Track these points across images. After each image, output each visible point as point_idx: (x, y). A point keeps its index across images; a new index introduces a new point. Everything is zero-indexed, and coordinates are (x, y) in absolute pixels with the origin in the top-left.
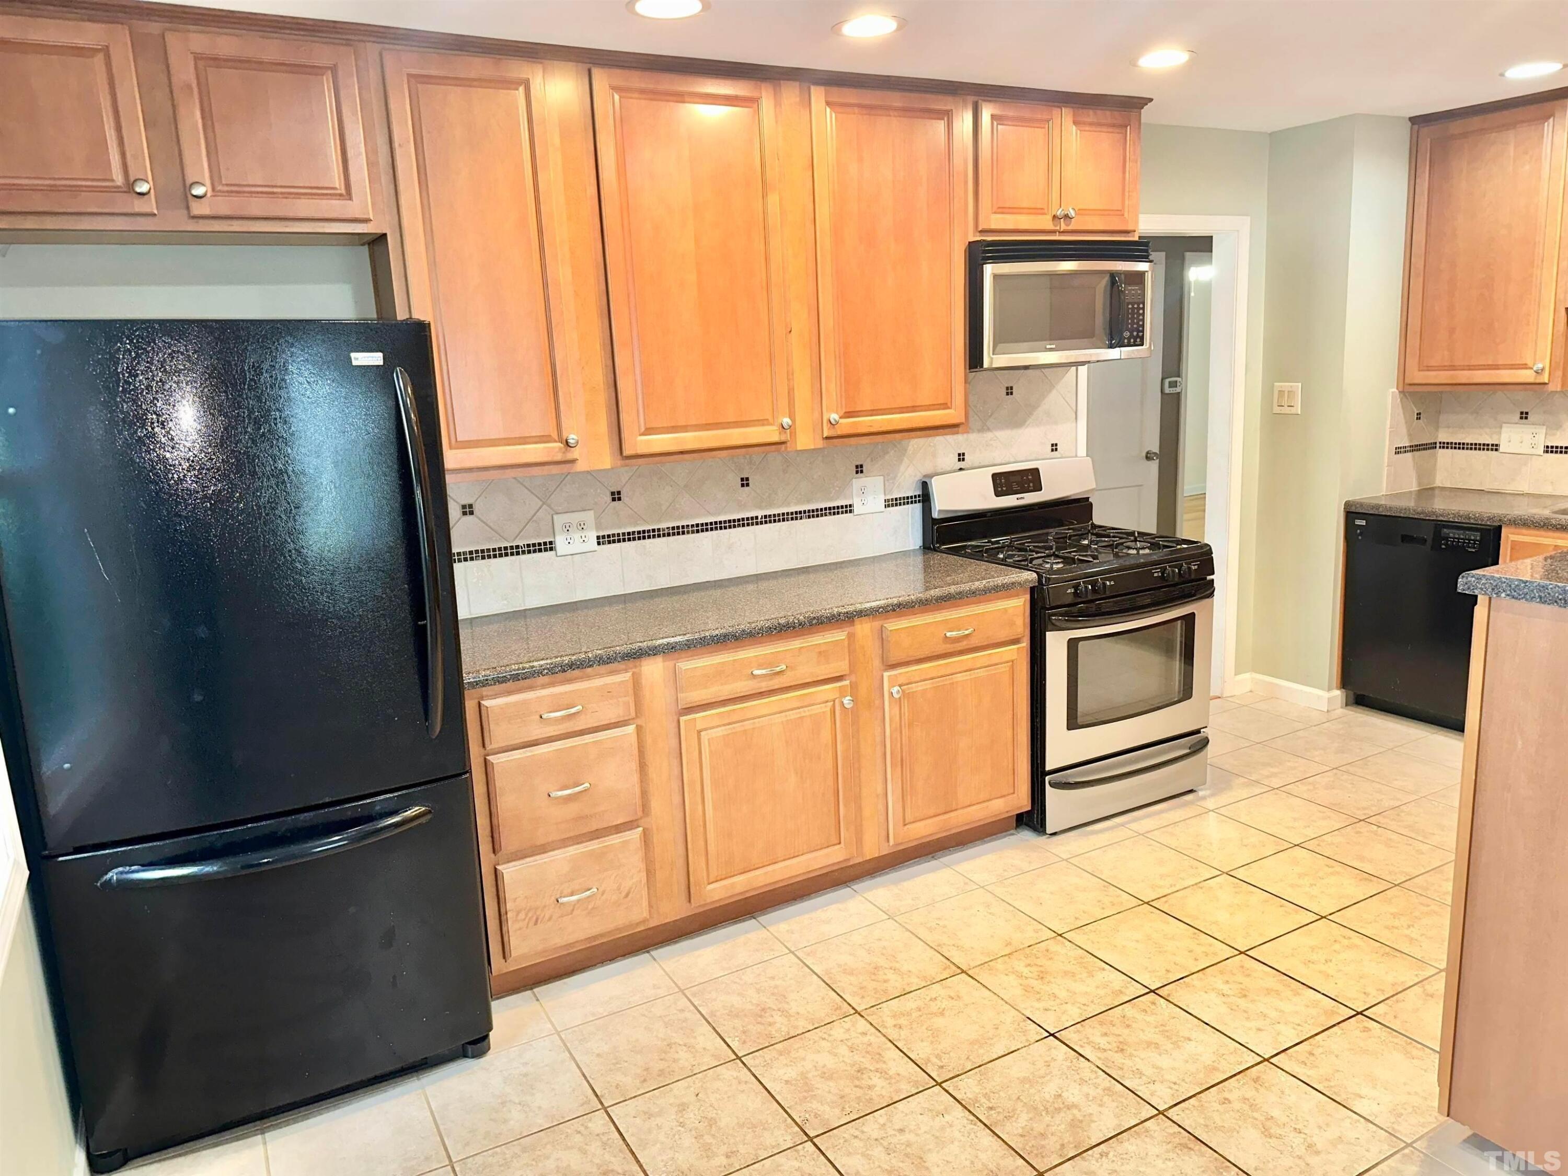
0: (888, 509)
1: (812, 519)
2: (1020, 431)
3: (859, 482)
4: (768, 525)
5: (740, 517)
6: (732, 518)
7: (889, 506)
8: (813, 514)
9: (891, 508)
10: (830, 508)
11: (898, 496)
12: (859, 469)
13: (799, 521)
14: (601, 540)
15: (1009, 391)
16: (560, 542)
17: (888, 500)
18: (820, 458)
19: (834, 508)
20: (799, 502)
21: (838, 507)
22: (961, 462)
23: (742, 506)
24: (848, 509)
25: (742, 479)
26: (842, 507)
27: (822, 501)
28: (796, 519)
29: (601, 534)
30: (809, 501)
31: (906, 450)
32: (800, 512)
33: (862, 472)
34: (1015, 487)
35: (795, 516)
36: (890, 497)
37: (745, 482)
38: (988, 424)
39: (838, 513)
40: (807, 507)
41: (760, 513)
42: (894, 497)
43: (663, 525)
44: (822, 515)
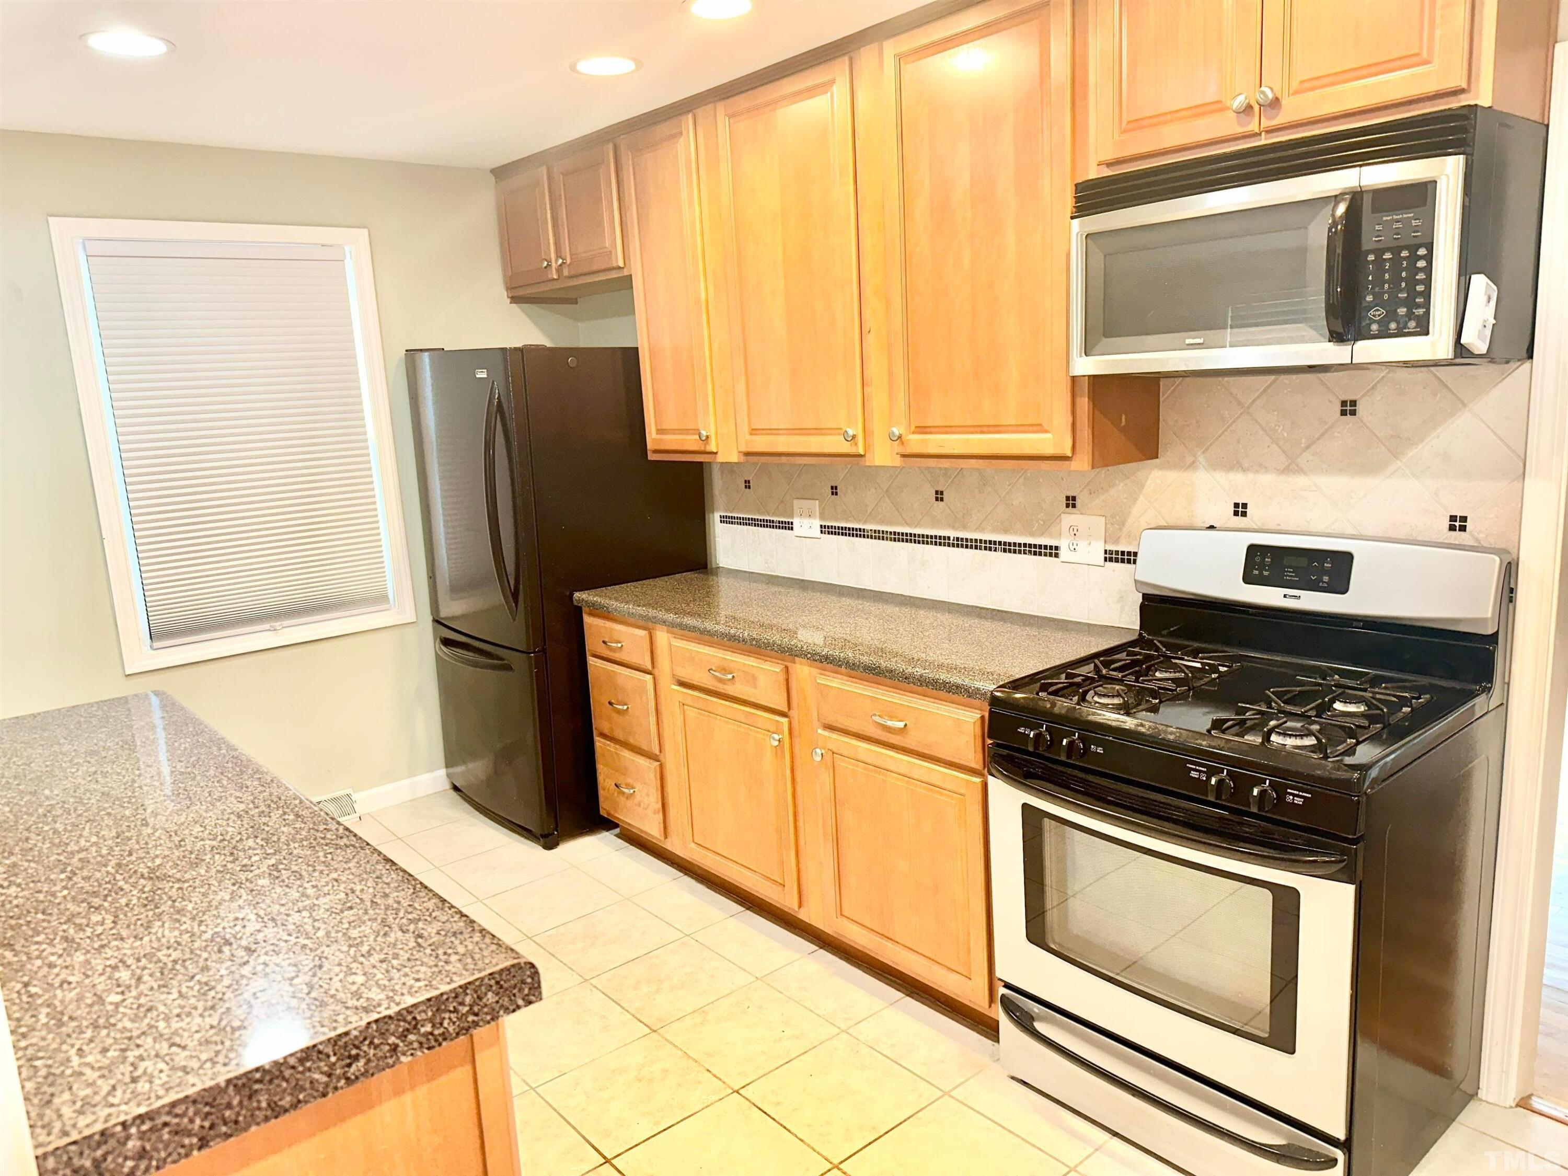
0: (1108, 564)
1: (1008, 554)
2: (1372, 482)
3: (1071, 519)
4: (960, 549)
5: (933, 534)
6: (925, 533)
7: (1111, 560)
8: (1009, 548)
9: (1114, 564)
10: (1030, 545)
11: (1126, 550)
12: (1071, 502)
13: (993, 553)
14: (825, 530)
15: (1349, 408)
16: (797, 522)
17: (1111, 552)
18: (1021, 480)
19: (1035, 546)
20: (995, 530)
21: (1040, 546)
22: (1239, 518)
23: (935, 523)
24: (1053, 551)
25: (937, 492)
26: (1046, 547)
27: (1022, 534)
28: (990, 549)
29: (823, 524)
30: (1006, 531)
31: (1143, 486)
32: (995, 543)
33: (1074, 506)
34: (1290, 575)
35: (990, 546)
36: (1114, 548)
37: (939, 496)
38: (1301, 461)
39: (1040, 554)
40: (1003, 538)
41: (953, 534)
42: (1120, 549)
43: (868, 527)
44: (1020, 552)
